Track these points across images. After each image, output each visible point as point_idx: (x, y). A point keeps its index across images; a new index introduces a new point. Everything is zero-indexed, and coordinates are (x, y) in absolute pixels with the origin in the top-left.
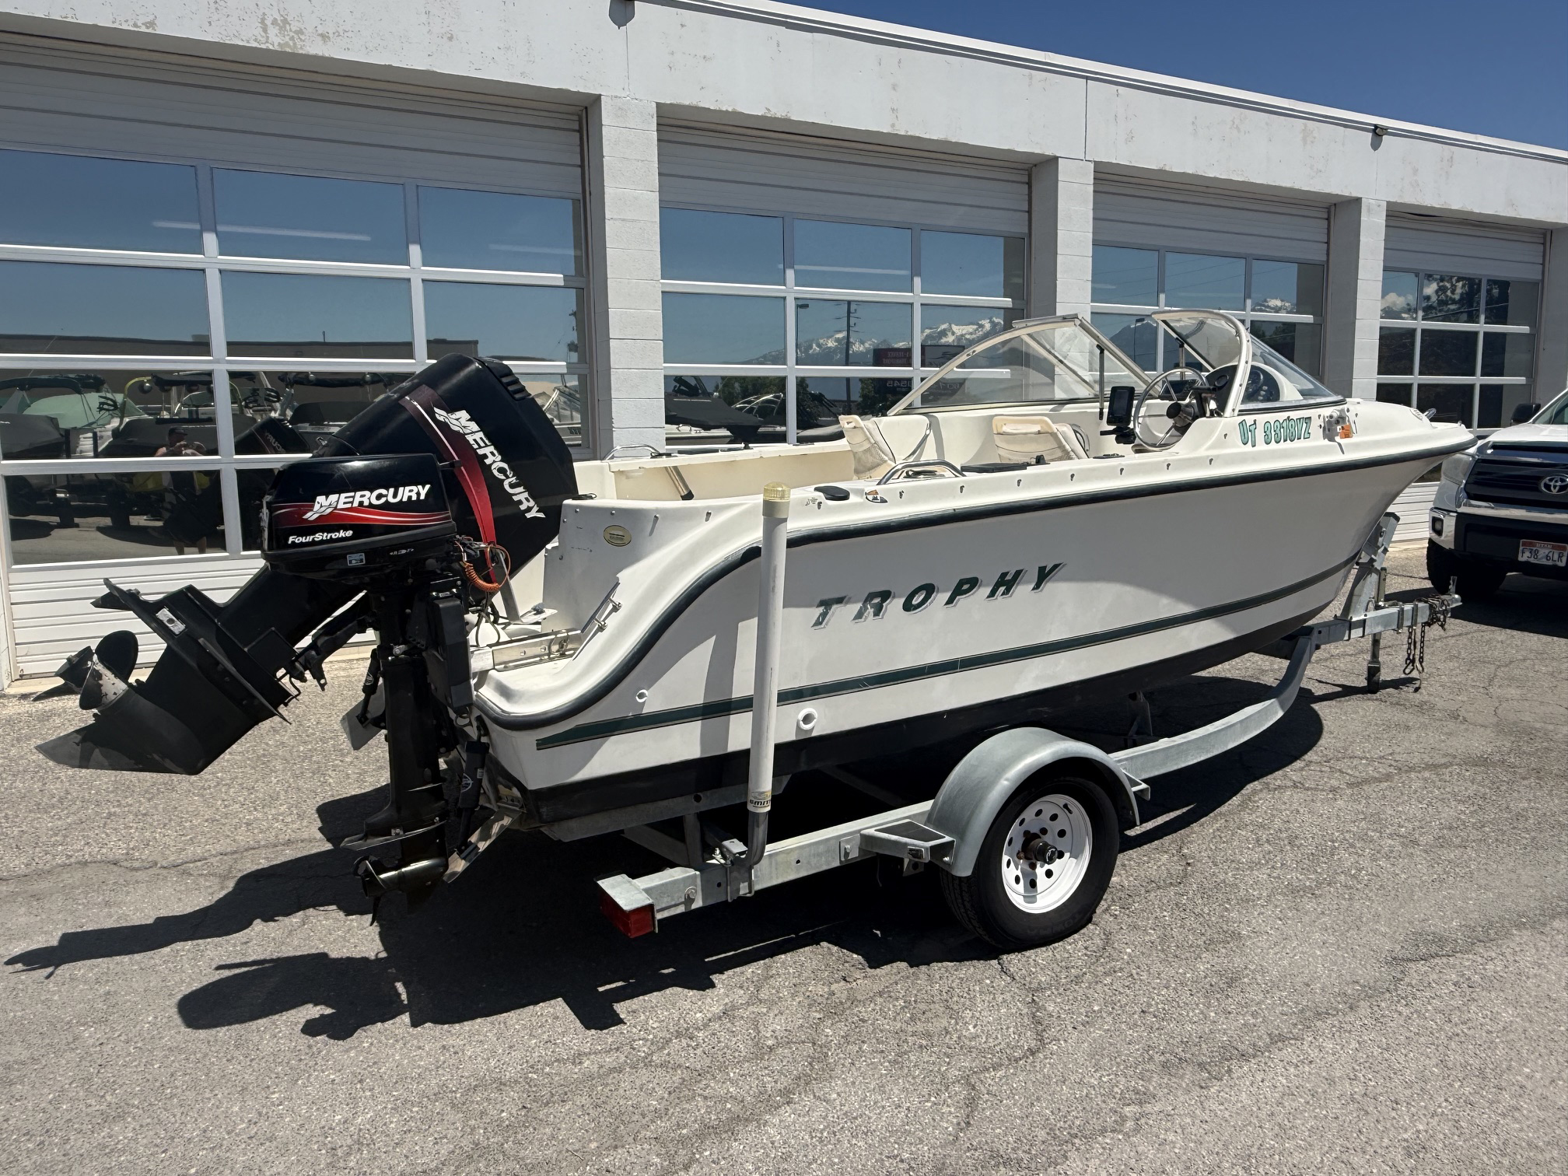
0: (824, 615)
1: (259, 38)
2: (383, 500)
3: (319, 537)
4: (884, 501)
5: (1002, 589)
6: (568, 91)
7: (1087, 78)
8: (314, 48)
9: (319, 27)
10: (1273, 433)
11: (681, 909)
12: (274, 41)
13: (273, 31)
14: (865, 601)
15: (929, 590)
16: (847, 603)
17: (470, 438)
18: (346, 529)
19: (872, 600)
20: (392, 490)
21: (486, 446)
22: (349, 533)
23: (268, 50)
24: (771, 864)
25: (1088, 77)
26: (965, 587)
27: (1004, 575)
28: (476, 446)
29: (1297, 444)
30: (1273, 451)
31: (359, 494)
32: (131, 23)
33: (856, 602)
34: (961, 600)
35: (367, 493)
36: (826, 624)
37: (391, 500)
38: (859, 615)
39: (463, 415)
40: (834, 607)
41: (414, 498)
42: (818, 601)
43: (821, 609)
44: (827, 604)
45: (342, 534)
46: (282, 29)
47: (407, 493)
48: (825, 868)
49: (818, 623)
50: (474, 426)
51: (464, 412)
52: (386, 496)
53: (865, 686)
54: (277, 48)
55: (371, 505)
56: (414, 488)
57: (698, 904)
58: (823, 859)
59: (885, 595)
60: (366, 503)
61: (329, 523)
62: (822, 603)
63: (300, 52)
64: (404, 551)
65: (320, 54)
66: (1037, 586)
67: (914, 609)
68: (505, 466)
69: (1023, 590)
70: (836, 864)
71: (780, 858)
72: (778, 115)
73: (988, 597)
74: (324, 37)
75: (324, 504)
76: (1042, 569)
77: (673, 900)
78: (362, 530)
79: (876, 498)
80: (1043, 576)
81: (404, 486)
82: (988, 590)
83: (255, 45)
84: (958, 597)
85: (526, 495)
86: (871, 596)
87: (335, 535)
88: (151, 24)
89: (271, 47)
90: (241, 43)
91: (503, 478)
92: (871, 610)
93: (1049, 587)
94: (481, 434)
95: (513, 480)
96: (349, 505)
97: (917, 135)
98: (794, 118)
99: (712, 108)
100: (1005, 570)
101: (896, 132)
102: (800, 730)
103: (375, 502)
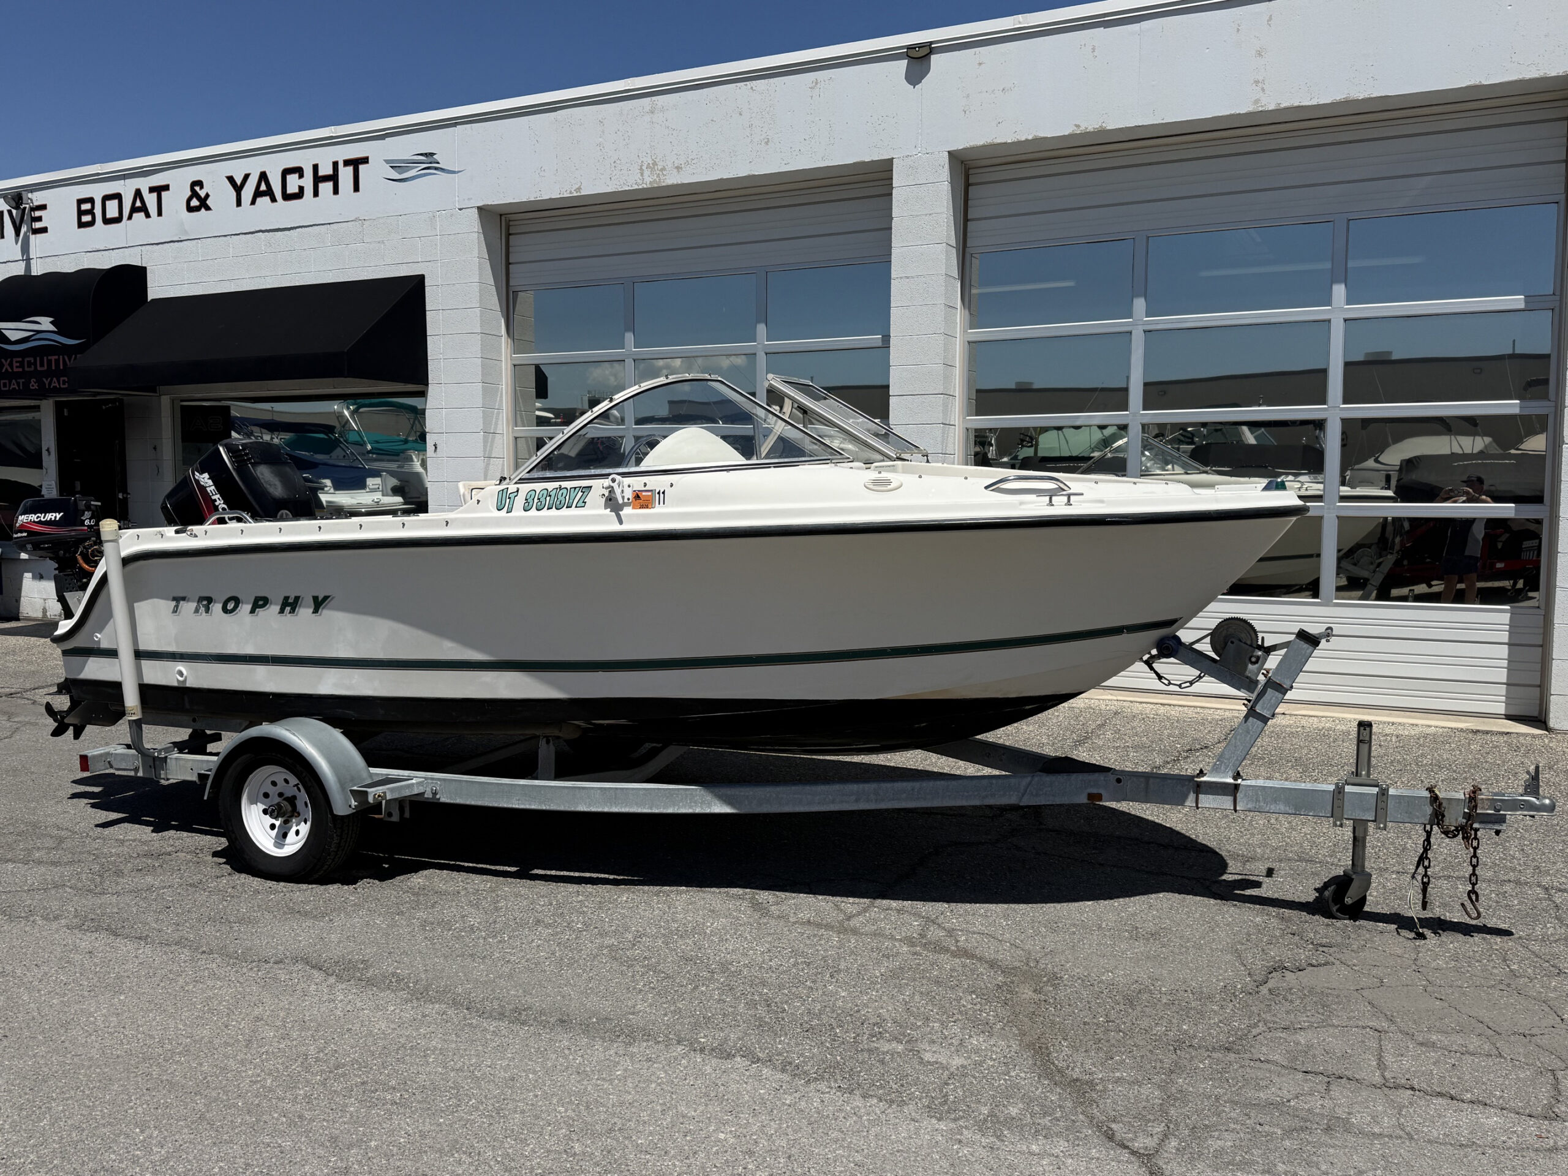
0: (177, 606)
1: (639, 181)
3: (19, 535)
4: (196, 536)
5: (288, 609)
6: (863, 163)
8: (673, 179)
9: (676, 162)
10: (536, 500)
11: (132, 773)
12: (647, 181)
13: (647, 173)
14: (198, 602)
15: (237, 601)
16: (188, 601)
17: (208, 489)
19: (202, 602)
20: (43, 515)
21: (216, 494)
23: (643, 189)
24: (177, 764)
26: (260, 603)
27: (286, 598)
32: (568, 192)
33: (193, 601)
34: (262, 612)
36: (179, 613)
37: (42, 519)
38: (197, 611)
39: (206, 475)
40: (181, 602)
41: (53, 519)
42: (171, 597)
43: (174, 603)
44: (178, 599)
46: (652, 169)
47: (50, 516)
49: (175, 611)
50: (210, 482)
52: (40, 517)
53: (211, 660)
54: (649, 186)
55: (34, 521)
56: (54, 514)
57: (140, 774)
59: (210, 600)
62: (174, 599)
63: (663, 184)
65: (675, 183)
66: (316, 611)
67: (230, 613)
68: (226, 507)
69: (305, 612)
71: (182, 762)
72: (1090, 129)
73: (279, 613)
74: (678, 168)
75: (20, 520)
76: (315, 599)
79: (191, 534)
80: (319, 604)
81: (50, 513)
83: (636, 187)
84: (258, 610)
86: (201, 599)
88: (579, 189)
89: (645, 186)
90: (627, 188)
92: (202, 609)
93: (325, 613)
94: (213, 487)
97: (1296, 104)
98: (1111, 126)
99: (1009, 141)
100: (287, 595)
101: (1260, 109)
102: (178, 680)
103: (36, 520)
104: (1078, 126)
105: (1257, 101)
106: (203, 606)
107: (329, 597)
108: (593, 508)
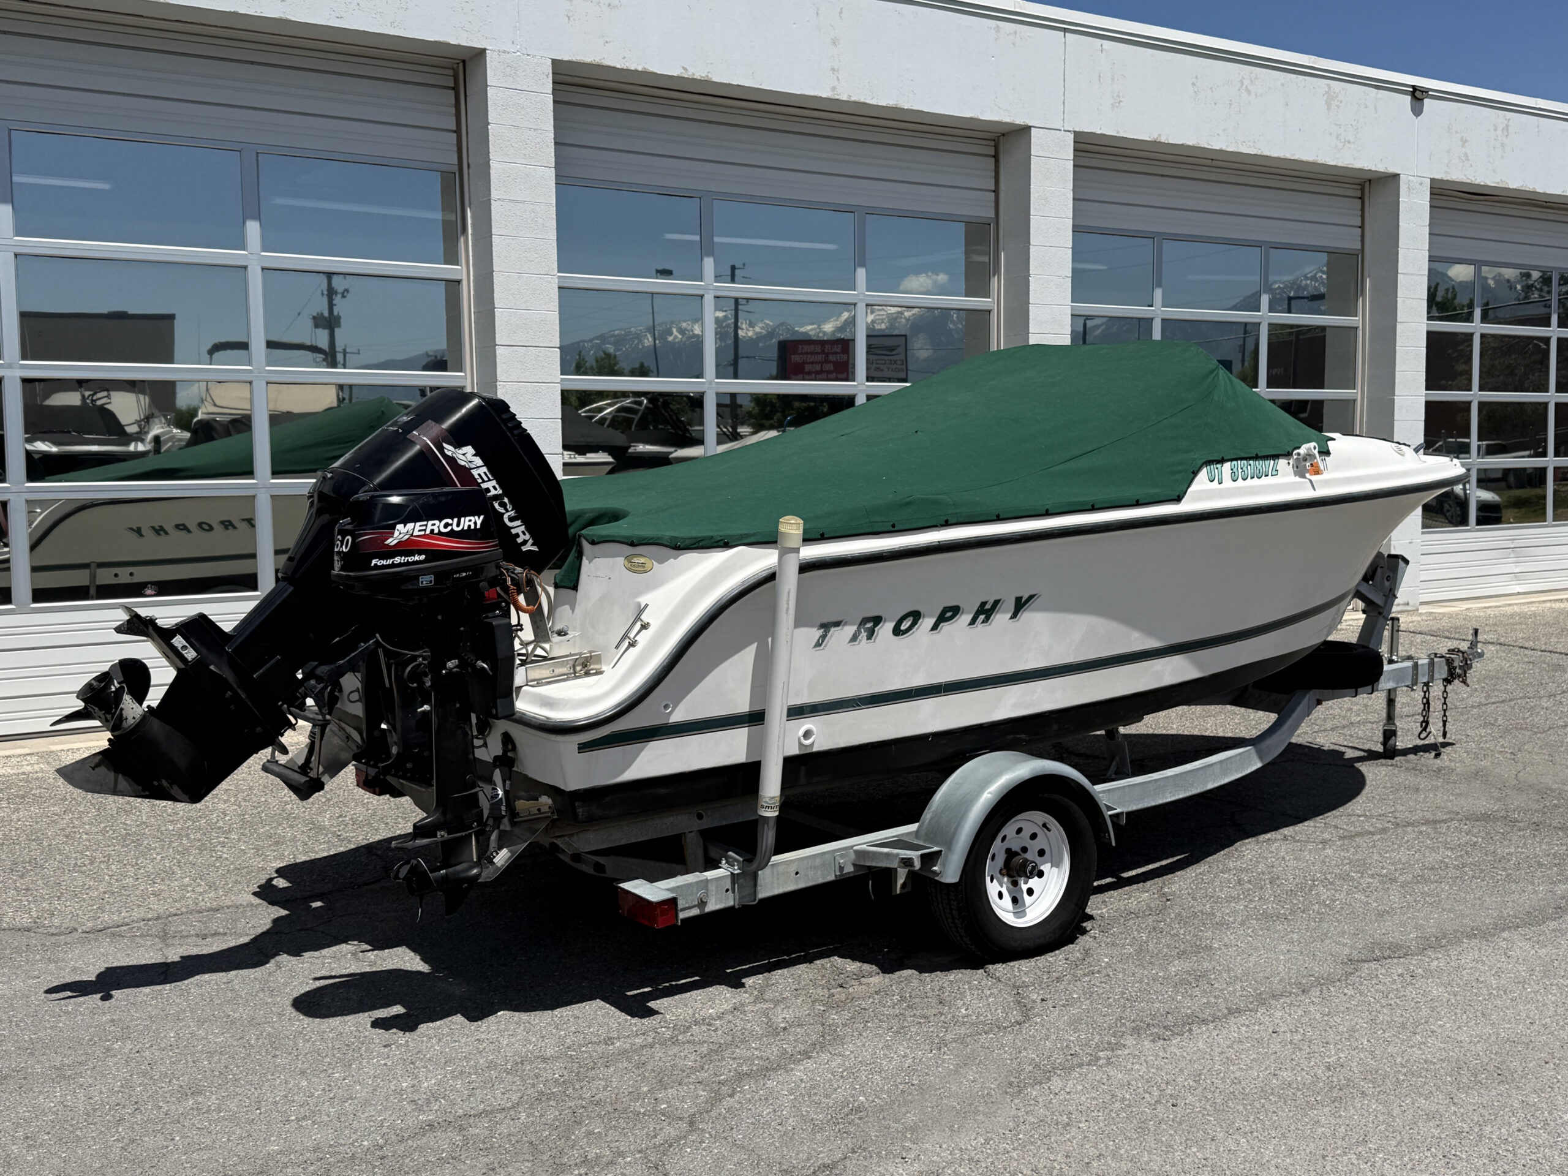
0: (823, 637)
2: (449, 528)
3: (397, 560)
5: (982, 617)
6: (448, 44)
7: (1065, 30)
10: (1240, 471)
11: (696, 912)
14: (860, 624)
15: (916, 616)
16: (846, 624)
17: (475, 473)
18: (420, 554)
19: (865, 624)
20: (456, 520)
21: (489, 480)
22: (423, 557)
24: (773, 873)
25: (1066, 28)
26: (948, 614)
27: (984, 604)
28: (480, 481)
29: (1264, 481)
30: (1239, 488)
31: (430, 523)
33: (851, 625)
34: (945, 627)
35: (437, 522)
36: (825, 646)
37: (456, 529)
38: (854, 638)
39: (469, 450)
40: (833, 629)
41: (473, 527)
42: (818, 624)
43: (821, 632)
44: (826, 627)
45: (417, 558)
47: (467, 522)
48: (821, 881)
49: (818, 644)
50: (478, 461)
51: (470, 447)
52: (451, 525)
53: (859, 706)
55: (440, 533)
56: (472, 518)
57: (709, 907)
58: (819, 872)
59: (877, 620)
60: (436, 531)
61: (407, 547)
62: (822, 626)
64: (464, 574)
66: (1015, 615)
67: (902, 635)
68: (505, 500)
69: (1001, 618)
70: (831, 877)
71: (781, 869)
72: (697, 76)
73: (970, 624)
75: (402, 531)
76: (1018, 600)
77: (686, 903)
78: (434, 554)
80: (1020, 605)
81: (465, 516)
82: (969, 617)
84: (942, 624)
85: (523, 528)
86: (865, 621)
87: (411, 559)
91: (503, 511)
92: (864, 634)
93: (1025, 616)
94: (485, 469)
95: (512, 513)
96: (423, 533)
97: (862, 100)
98: (716, 79)
99: (619, 66)
100: (984, 600)
101: (837, 97)
102: (800, 744)
103: (443, 530)
104: (685, 69)
105: (834, 89)
106: (866, 630)
107: (1035, 595)
108: (1283, 476)
